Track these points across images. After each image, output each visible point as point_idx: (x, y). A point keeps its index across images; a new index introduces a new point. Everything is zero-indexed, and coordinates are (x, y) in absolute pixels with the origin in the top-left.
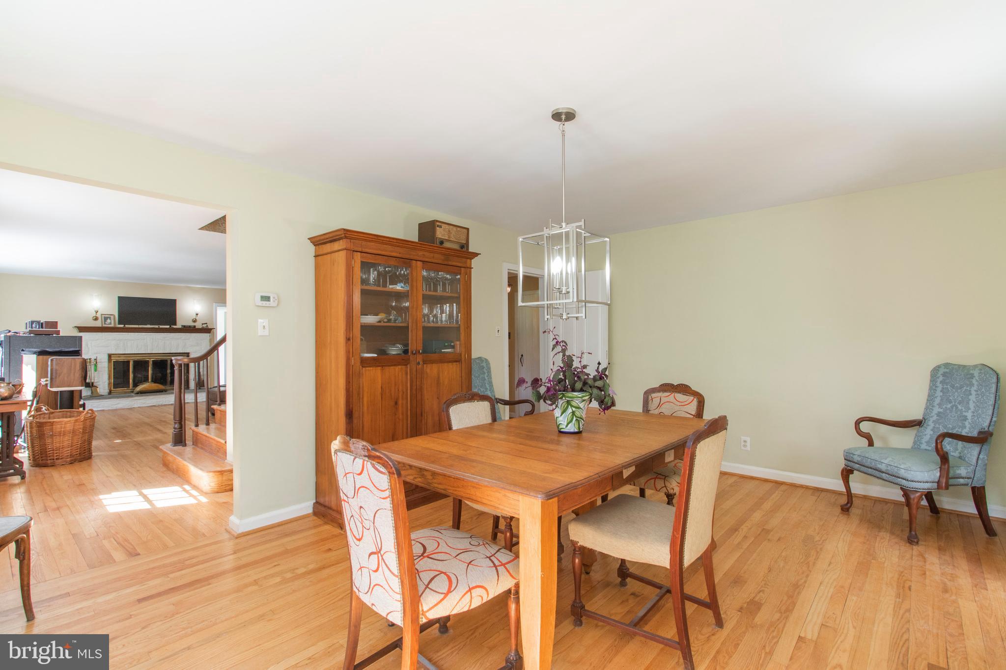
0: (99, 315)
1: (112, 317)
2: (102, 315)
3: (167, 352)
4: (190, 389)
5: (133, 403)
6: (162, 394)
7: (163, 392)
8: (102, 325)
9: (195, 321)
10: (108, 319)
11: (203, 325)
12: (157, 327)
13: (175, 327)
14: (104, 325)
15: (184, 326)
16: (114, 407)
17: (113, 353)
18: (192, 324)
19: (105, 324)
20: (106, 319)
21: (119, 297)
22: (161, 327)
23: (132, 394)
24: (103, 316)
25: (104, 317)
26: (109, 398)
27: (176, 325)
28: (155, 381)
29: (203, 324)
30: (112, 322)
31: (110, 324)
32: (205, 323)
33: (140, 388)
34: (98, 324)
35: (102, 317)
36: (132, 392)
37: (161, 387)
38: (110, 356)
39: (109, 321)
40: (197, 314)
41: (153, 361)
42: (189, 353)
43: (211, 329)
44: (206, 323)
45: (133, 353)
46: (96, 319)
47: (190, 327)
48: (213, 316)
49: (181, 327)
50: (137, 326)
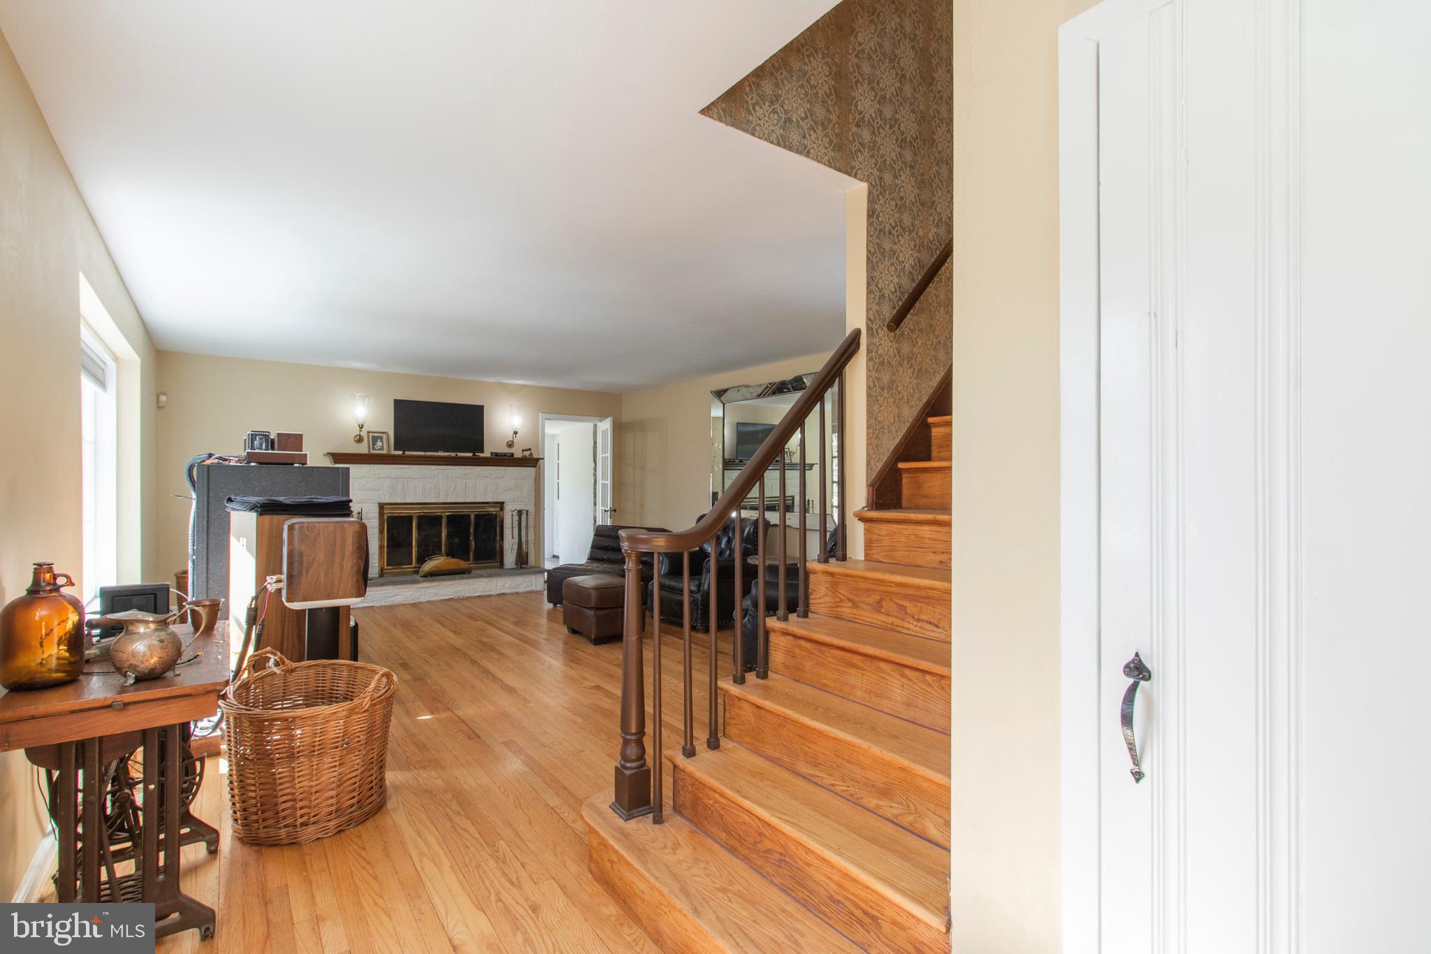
0: (364, 434)
1: (384, 436)
2: (369, 432)
3: (469, 501)
4: (505, 567)
5: (419, 594)
6: (464, 578)
7: (464, 573)
8: (369, 451)
9: (510, 445)
10: (379, 440)
11: (525, 453)
12: (453, 454)
13: (481, 455)
14: (373, 452)
15: (497, 454)
16: (389, 602)
17: (386, 502)
18: (507, 450)
19: (374, 449)
20: (375, 440)
21: (395, 400)
22: (460, 454)
23: (417, 577)
24: (371, 434)
25: (372, 436)
26: (382, 585)
27: (483, 452)
28: (450, 554)
29: (523, 451)
30: (385, 446)
31: (382, 449)
32: (528, 448)
33: (429, 566)
34: (363, 449)
35: (368, 436)
36: (417, 572)
37: (463, 564)
38: (382, 507)
39: (379, 444)
40: (516, 433)
41: (448, 516)
42: (503, 503)
43: (538, 460)
44: (530, 449)
45: (418, 501)
46: (360, 440)
47: (505, 455)
48: (538, 436)
49: (489, 455)
50: (423, 453)
